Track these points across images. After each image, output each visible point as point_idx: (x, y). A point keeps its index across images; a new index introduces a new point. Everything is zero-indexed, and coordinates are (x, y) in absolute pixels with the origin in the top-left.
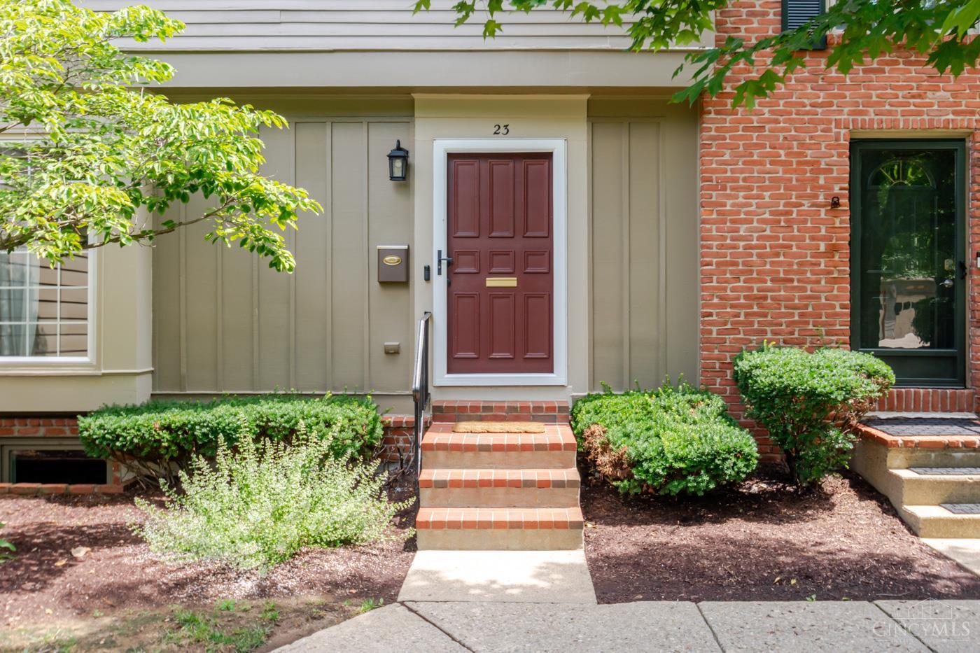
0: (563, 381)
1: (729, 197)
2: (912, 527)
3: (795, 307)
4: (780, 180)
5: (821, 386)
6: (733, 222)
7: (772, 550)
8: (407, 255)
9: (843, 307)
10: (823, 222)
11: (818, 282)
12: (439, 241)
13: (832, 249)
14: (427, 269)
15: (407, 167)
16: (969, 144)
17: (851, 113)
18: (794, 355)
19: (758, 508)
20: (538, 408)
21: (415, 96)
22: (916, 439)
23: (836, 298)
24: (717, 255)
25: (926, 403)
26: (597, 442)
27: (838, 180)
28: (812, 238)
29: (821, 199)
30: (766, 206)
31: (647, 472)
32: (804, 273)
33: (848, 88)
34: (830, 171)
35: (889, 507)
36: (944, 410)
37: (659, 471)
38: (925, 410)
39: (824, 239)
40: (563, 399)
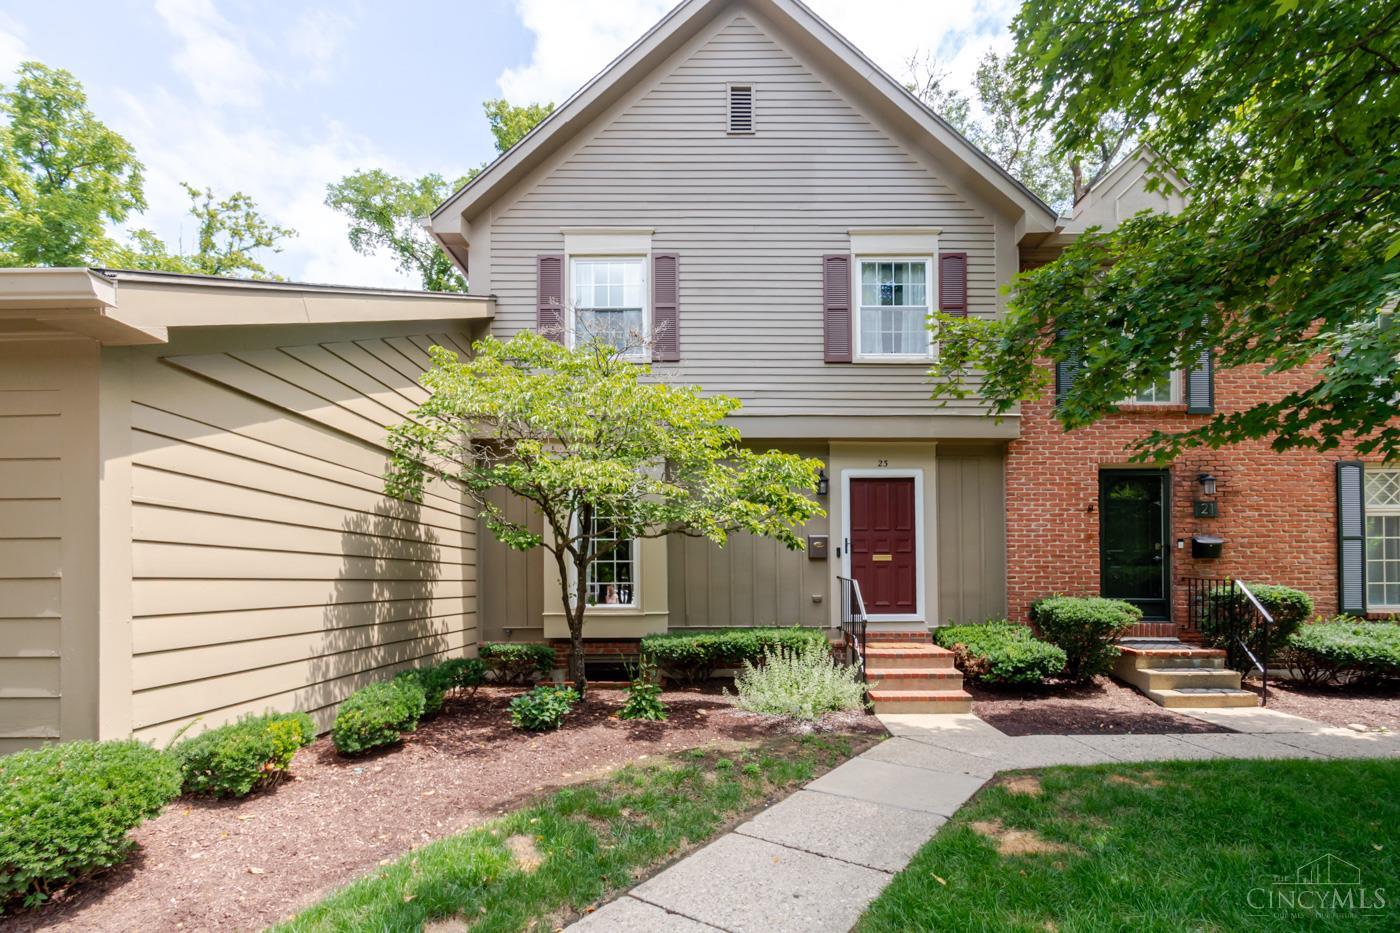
0: (922, 619)
1: (1025, 505)
2: (1159, 701)
3: (1066, 573)
4: (1055, 495)
5: (1104, 618)
6: (1028, 520)
7: (1086, 710)
8: (825, 541)
9: (1096, 572)
10: (1082, 520)
11: (1080, 557)
12: (846, 533)
13: (1089, 537)
14: (839, 550)
15: (827, 487)
16: (1171, 472)
17: (1099, 454)
18: (1073, 601)
19: (1060, 691)
20: (913, 635)
21: (831, 443)
22: (1154, 651)
23: (1091, 567)
24: (1018, 541)
25: (1147, 631)
26: (964, 653)
27: (1092, 495)
28: (1077, 531)
29: (1081, 506)
30: (1048, 511)
31: (1001, 669)
32: (1071, 551)
33: (1097, 438)
34: (1087, 489)
35: (1139, 691)
36: (1158, 636)
37: (1010, 668)
38: (1147, 636)
39: (1083, 531)
40: (924, 629)
